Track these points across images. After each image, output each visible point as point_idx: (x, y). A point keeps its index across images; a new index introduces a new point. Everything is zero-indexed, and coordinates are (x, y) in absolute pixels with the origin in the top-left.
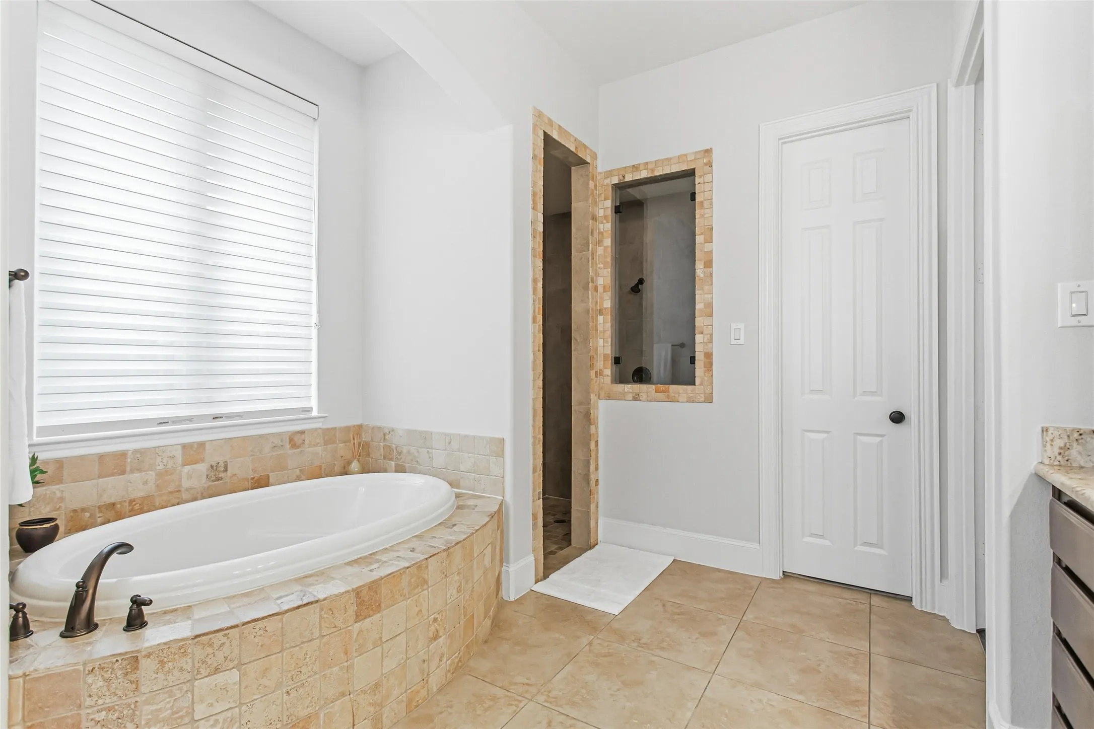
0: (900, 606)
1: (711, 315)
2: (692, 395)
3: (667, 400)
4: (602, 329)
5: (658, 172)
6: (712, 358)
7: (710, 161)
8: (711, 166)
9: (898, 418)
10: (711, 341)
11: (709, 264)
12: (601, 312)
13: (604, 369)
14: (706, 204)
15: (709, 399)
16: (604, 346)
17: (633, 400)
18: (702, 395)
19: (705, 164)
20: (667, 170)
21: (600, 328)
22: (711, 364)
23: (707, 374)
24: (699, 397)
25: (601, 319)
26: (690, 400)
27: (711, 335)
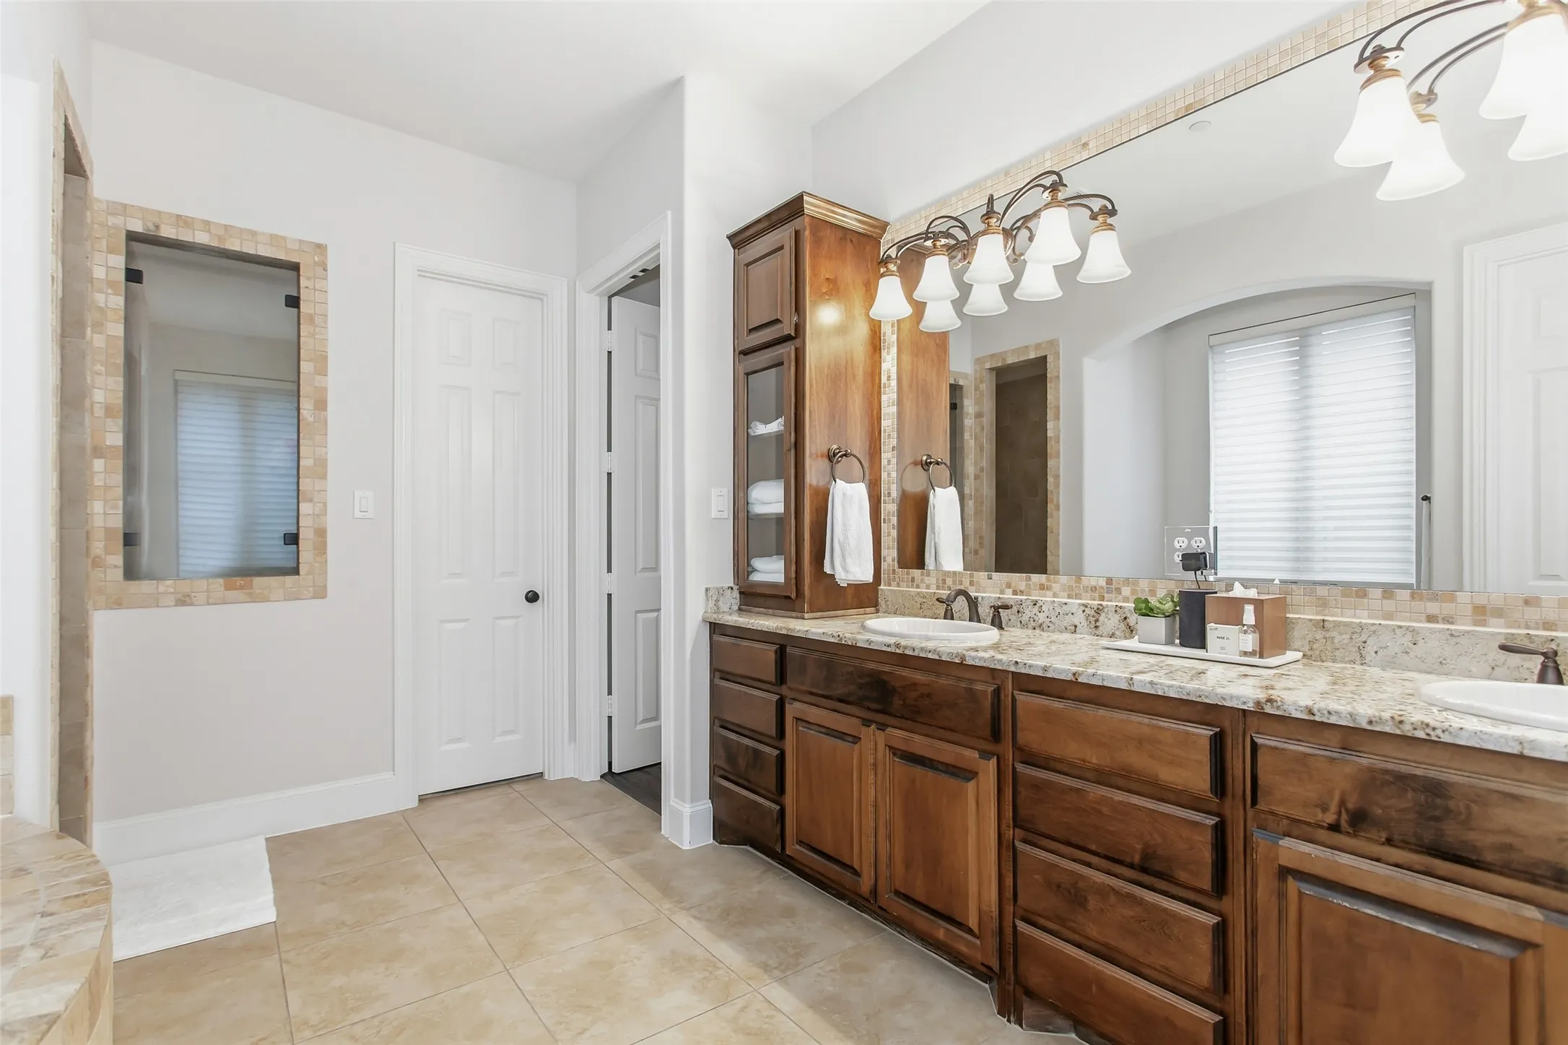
0: (534, 785)
1: (324, 477)
2: (294, 590)
3: (249, 600)
4: (101, 483)
5: (234, 245)
6: (326, 538)
7: (324, 262)
8: (325, 270)
9: (532, 597)
10: (324, 512)
11: (321, 405)
12: (98, 452)
13: (107, 554)
14: (318, 320)
15: (321, 593)
16: (105, 514)
17: (175, 606)
18: (311, 589)
19: (316, 264)
20: (249, 249)
21: (98, 481)
22: (324, 544)
23: (318, 559)
24: (306, 592)
25: (98, 464)
26: (289, 597)
27: (325, 504)
